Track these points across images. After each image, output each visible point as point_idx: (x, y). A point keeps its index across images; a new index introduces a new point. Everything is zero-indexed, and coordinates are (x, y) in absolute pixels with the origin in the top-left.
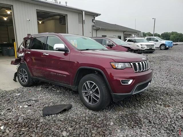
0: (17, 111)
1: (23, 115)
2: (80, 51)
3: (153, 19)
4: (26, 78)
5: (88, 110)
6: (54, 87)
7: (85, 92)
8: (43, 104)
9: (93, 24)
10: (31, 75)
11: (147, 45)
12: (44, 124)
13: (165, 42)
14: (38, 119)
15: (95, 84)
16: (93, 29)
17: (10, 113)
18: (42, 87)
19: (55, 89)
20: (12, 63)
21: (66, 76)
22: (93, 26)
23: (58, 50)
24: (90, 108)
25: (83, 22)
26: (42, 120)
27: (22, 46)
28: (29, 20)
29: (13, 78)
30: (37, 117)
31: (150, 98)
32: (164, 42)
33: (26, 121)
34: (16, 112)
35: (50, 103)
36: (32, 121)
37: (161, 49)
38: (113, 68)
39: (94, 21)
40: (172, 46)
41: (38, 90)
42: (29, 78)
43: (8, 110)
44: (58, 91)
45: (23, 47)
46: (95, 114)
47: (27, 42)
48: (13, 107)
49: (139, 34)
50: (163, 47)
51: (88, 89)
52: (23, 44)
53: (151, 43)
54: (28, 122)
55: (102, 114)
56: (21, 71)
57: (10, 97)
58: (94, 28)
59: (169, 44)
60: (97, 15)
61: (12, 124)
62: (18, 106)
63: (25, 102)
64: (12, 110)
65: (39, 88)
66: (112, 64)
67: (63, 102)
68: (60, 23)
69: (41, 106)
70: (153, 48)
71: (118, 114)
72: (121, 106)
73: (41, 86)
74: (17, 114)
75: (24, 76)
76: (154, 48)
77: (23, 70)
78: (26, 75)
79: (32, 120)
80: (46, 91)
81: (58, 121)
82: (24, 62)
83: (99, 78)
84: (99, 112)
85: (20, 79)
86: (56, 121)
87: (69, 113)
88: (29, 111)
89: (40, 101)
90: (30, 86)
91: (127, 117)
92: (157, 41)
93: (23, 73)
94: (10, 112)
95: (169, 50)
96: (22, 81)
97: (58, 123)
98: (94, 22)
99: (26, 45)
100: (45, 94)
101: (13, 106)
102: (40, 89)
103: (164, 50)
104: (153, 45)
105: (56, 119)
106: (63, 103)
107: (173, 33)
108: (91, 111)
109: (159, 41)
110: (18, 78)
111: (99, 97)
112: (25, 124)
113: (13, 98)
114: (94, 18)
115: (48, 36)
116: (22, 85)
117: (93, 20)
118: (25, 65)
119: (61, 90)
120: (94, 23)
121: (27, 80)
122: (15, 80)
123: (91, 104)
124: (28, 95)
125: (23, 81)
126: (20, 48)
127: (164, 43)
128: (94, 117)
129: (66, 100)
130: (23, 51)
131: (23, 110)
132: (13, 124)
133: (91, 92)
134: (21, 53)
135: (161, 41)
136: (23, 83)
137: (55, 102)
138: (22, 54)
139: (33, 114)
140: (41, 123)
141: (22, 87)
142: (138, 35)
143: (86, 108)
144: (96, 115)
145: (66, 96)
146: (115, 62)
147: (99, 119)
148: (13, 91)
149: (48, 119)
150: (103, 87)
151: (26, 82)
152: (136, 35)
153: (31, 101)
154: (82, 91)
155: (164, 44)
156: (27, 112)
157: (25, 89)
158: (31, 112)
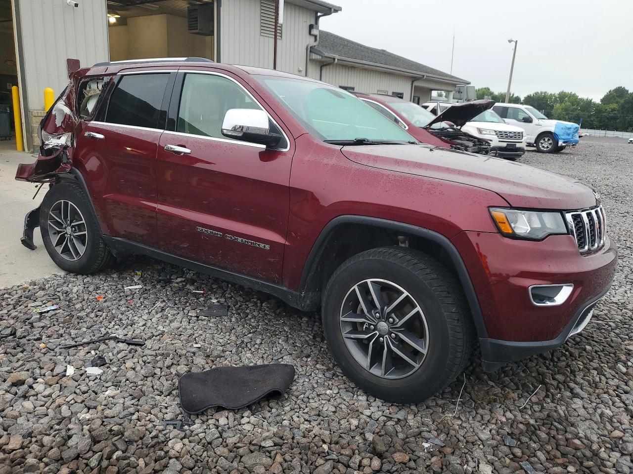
0: (57, 393)
1: (84, 416)
2: (338, 147)
3: (510, 41)
4: (81, 239)
5: (363, 398)
6: (192, 282)
7: (354, 324)
8: (168, 361)
9: (311, 42)
10: (104, 230)
11: (500, 134)
12: (191, 463)
13: (556, 126)
14: (156, 437)
15: (406, 293)
16: (309, 61)
17: (28, 405)
18: (144, 280)
19: (197, 289)
20: (23, 173)
21: (268, 247)
22: (312, 50)
23: (240, 135)
24: (372, 389)
25: (277, 31)
26: (178, 446)
27: (62, 106)
28: (76, 5)
29: (20, 233)
30: (150, 425)
31: (588, 347)
32: (551, 125)
33: (108, 450)
34: (50, 396)
35: (194, 353)
36: (133, 448)
37: (539, 151)
38: (500, 231)
39: (315, 32)
40: (577, 142)
41: (133, 294)
42: (95, 242)
43: (14, 389)
44: (215, 301)
45: (67, 110)
46: (399, 420)
47: (88, 92)
48: (37, 371)
49: (464, 90)
50: (546, 144)
51: (369, 312)
52: (68, 98)
53: (511, 126)
54: (113, 452)
55: (428, 420)
56: (58, 209)
57: (16, 318)
58: (314, 56)
59: (568, 134)
60: (329, 10)
61: (40, 460)
62: (59, 369)
63: (87, 349)
64: (31, 387)
65: (132, 282)
66: (499, 213)
67: (249, 355)
68: (192, 27)
69: (158, 371)
70: (518, 145)
71: (494, 421)
72: (491, 383)
73: (139, 273)
74: (60, 406)
75: (69, 230)
76: (523, 145)
77: (66, 204)
78: (80, 227)
79: (129, 442)
80: (162, 295)
81: (252, 452)
82: (76, 173)
83: (428, 271)
84: (413, 407)
85: (54, 240)
86: (241, 451)
87: (287, 409)
88: (109, 392)
89: (149, 343)
90: (93, 274)
91: (534, 437)
92: (528, 120)
93: (66, 217)
94: (25, 397)
95: (566, 154)
96: (59, 250)
97: (256, 464)
98: (316, 37)
99: (79, 104)
100: (163, 310)
101: (34, 364)
102: (137, 287)
103: (551, 155)
104: (520, 135)
105: (240, 441)
106: (248, 358)
107: (563, 97)
108: (379, 402)
109: (535, 121)
110: (45, 234)
111: (425, 352)
112: (105, 463)
113: (28, 327)
114: (317, 19)
115: (185, 74)
116: (61, 264)
117: (311, 27)
118: (79, 185)
119: (223, 295)
120: (313, 39)
121: (82, 250)
122: (28, 242)
123: (377, 372)
124: (92, 315)
125: (66, 250)
126: (54, 112)
127: (553, 130)
128: (401, 436)
129: (258, 341)
130: (68, 126)
131: (84, 388)
132: (47, 465)
133: (383, 325)
134: (57, 132)
135: (541, 122)
136: (65, 257)
137: (215, 353)
138: (63, 140)
139: (132, 410)
140: (177, 458)
141: (62, 273)
142: (458, 95)
143: (353, 385)
144: (403, 423)
145: (253, 322)
146: (512, 208)
147: (426, 445)
148: (25, 289)
149: (202, 435)
150: (450, 312)
151: (77, 253)
152: (451, 95)
153: (112, 343)
154: (342, 319)
155: (550, 133)
156: (102, 396)
157: (76, 286)
158: (121, 401)
